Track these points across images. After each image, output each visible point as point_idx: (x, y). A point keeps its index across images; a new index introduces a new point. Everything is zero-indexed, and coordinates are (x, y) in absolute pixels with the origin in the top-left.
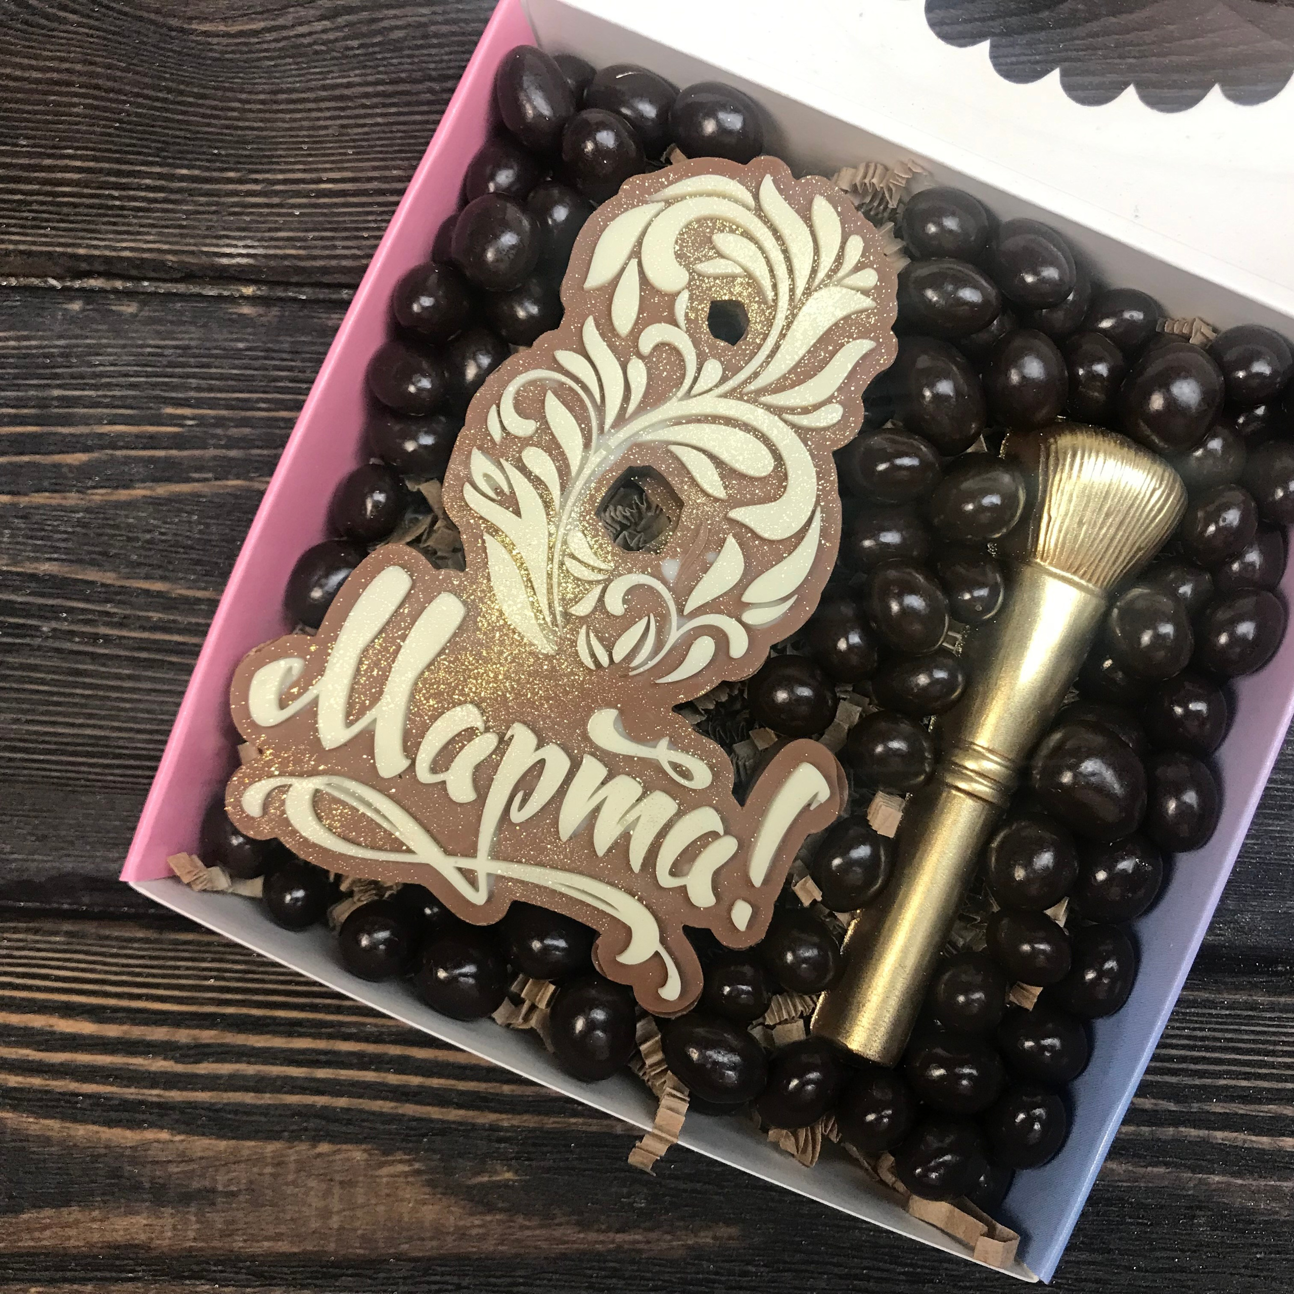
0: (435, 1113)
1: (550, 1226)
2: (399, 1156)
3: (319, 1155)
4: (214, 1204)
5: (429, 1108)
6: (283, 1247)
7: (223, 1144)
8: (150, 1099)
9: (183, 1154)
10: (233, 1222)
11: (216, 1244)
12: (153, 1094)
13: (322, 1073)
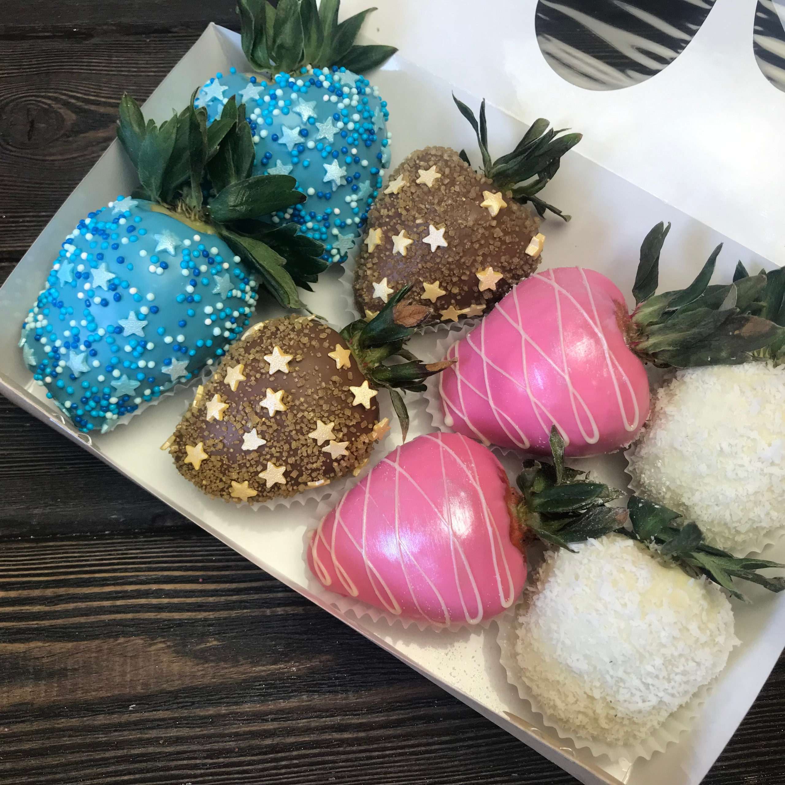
0: (176, 616)
1: (237, 666)
2: (160, 639)
3: (119, 644)
4: (67, 676)
5: (174, 614)
6: (103, 694)
7: (70, 645)
8: (33, 626)
9: (50, 652)
10: (76, 684)
11: (68, 697)
12: (34, 624)
13: (119, 603)
